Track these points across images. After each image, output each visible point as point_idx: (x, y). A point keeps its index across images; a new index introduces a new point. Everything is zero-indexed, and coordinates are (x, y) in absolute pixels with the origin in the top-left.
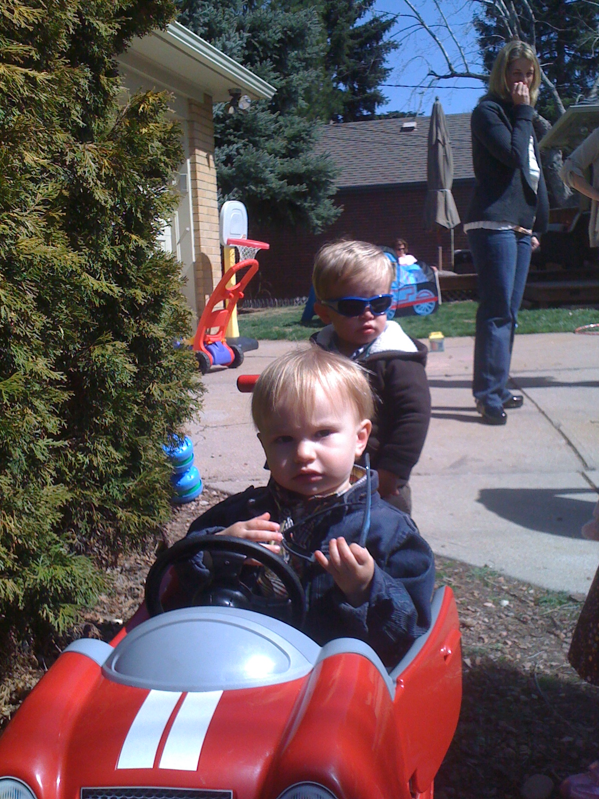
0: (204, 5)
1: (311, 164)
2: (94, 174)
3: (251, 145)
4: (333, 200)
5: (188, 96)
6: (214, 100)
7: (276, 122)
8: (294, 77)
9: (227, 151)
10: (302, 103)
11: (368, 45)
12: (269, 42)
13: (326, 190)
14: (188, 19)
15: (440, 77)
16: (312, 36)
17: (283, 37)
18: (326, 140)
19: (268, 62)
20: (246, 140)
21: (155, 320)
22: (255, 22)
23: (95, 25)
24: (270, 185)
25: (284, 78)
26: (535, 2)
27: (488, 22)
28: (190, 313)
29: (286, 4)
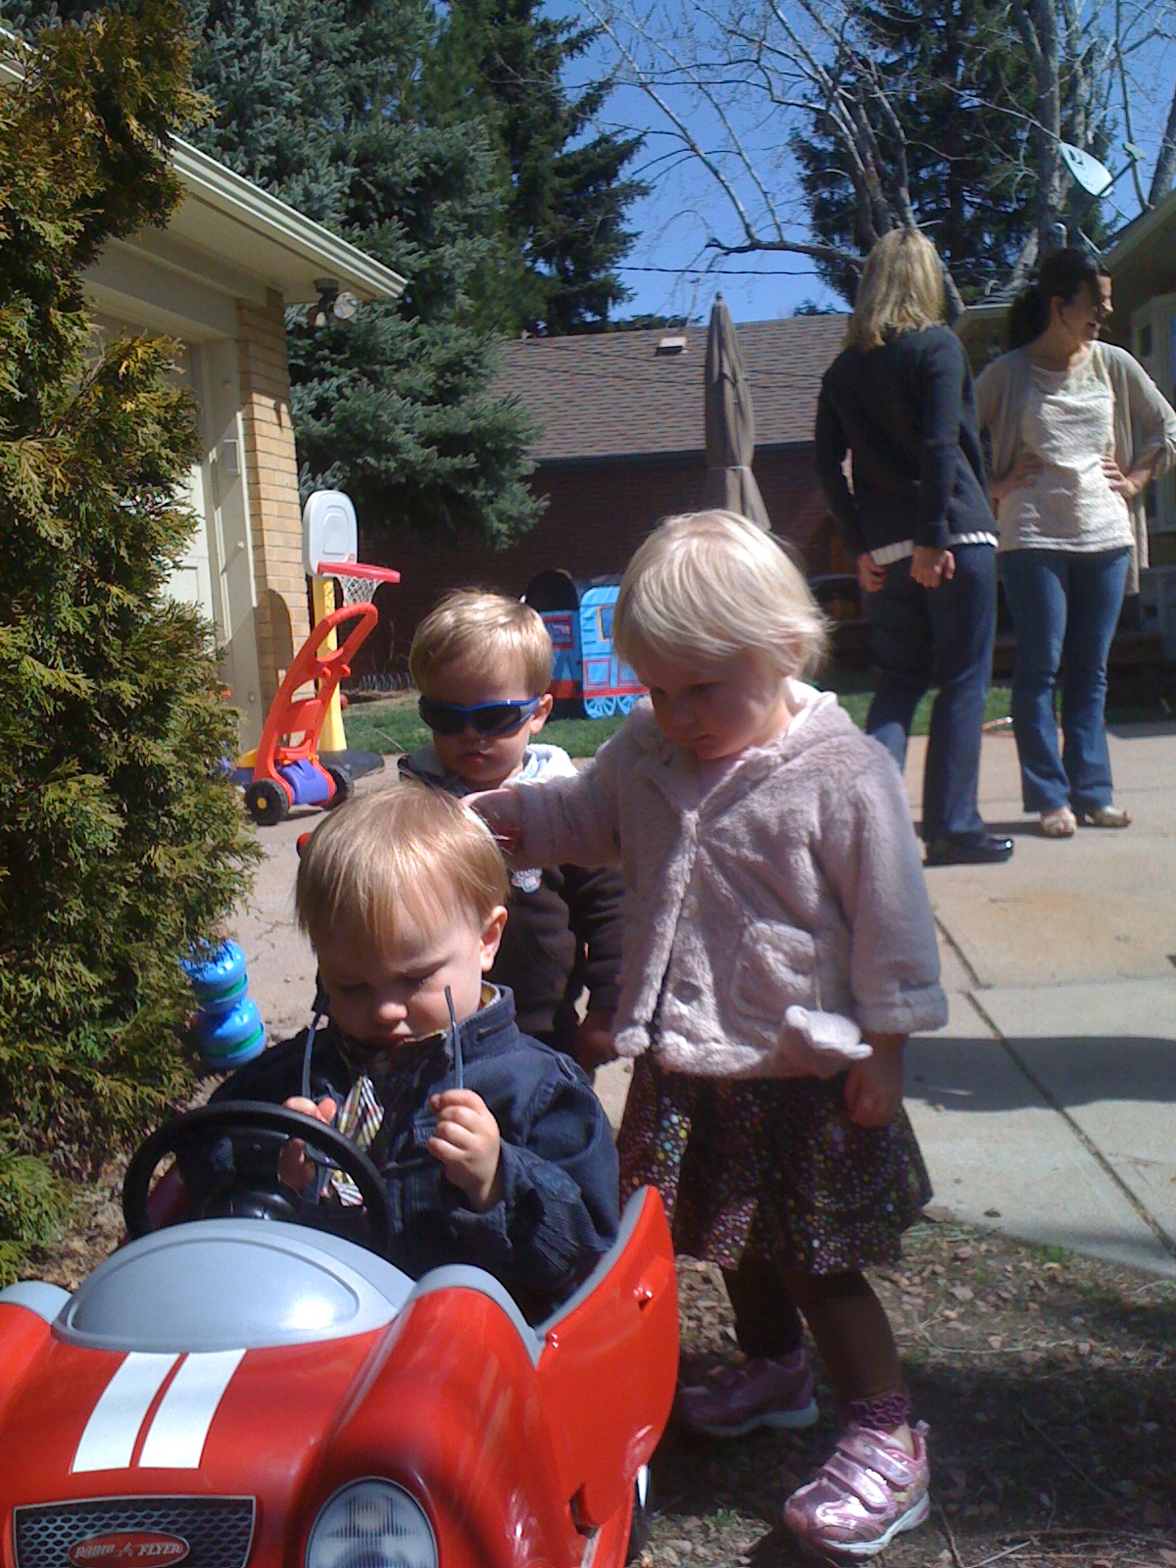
0: (268, 113)
1: (484, 417)
2: (38, 493)
3: (365, 379)
4: (529, 486)
5: (236, 294)
6: (286, 299)
7: (415, 335)
8: (447, 251)
9: (319, 390)
10: (463, 300)
11: (591, 189)
12: (396, 183)
13: (515, 466)
14: (236, 139)
15: (729, 251)
16: (478, 173)
17: (423, 175)
18: (511, 370)
19: (395, 223)
20: (356, 370)
21: (158, 733)
22: (368, 146)
23: (37, 229)
24: (404, 456)
25: (427, 253)
26: (904, 107)
27: (818, 143)
28: (234, 713)
29: (428, 108)
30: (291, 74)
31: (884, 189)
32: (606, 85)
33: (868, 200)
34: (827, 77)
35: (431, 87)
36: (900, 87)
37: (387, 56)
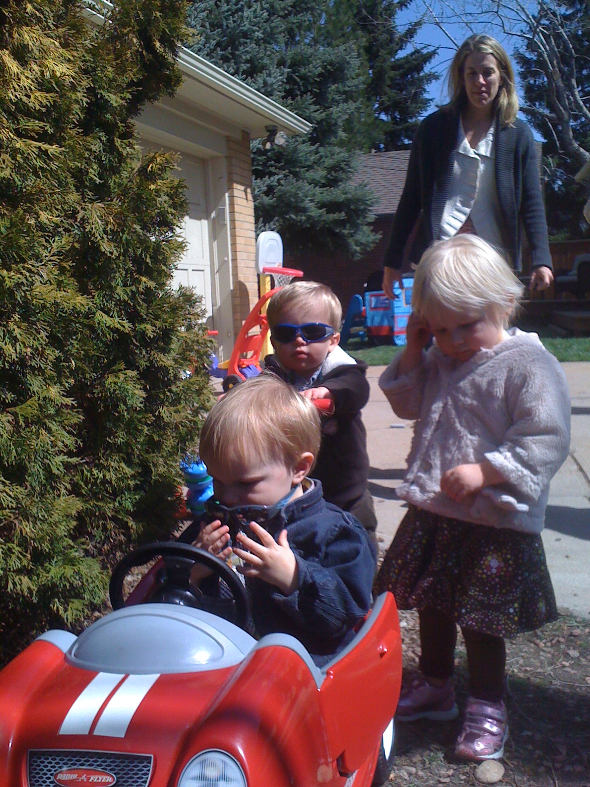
0: (246, 43)
1: (350, 193)
2: (101, 229)
3: (291, 175)
4: (372, 227)
5: (225, 133)
6: (252, 136)
7: (317, 153)
8: (334, 109)
9: (268, 182)
10: (342, 134)
11: (409, 76)
12: (310, 76)
13: (365, 217)
14: (230, 56)
16: (351, 70)
17: (323, 71)
18: (365, 169)
19: (309, 96)
20: (287, 171)
21: (165, 351)
22: (296, 57)
23: (107, 97)
24: (309, 213)
25: (325, 111)
26: (574, 37)
27: (528, 55)
28: (211, 341)
29: (327, 38)
30: (259, 23)
31: (563, 80)
32: (419, 24)
33: (554, 84)
34: (533, 21)
35: (330, 27)
36: (573, 27)
37: (307, 12)
